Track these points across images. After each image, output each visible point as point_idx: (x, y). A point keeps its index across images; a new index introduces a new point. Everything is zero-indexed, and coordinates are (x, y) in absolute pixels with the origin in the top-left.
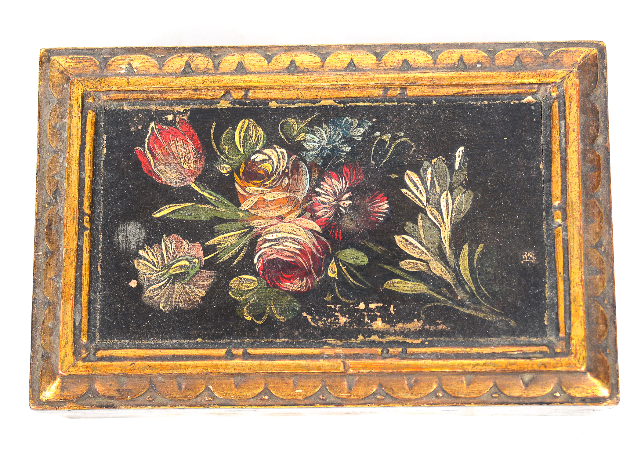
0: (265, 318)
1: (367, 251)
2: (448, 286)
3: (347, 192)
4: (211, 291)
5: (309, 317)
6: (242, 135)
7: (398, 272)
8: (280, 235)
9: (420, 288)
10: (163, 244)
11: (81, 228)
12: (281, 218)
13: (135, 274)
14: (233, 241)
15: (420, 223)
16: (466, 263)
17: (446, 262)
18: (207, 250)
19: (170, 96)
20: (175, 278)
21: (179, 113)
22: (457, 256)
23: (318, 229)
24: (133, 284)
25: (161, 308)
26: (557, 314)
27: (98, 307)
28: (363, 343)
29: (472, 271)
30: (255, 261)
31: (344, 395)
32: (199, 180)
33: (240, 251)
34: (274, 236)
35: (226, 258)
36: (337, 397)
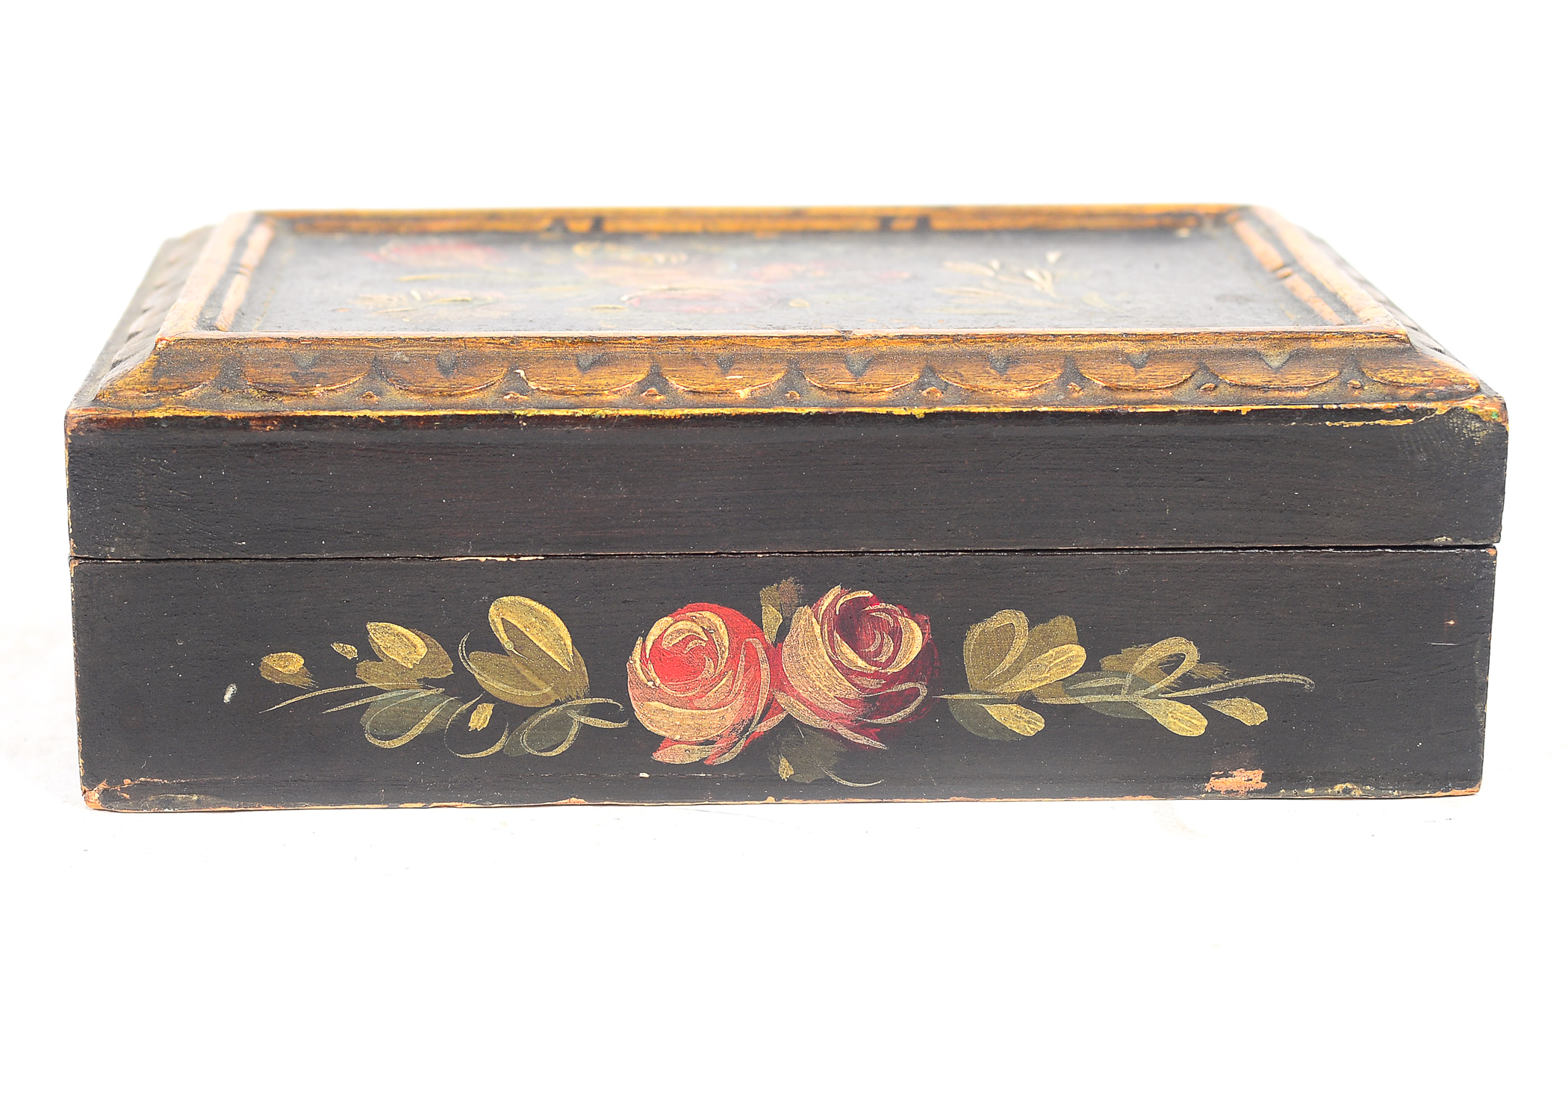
36: (828, 390)
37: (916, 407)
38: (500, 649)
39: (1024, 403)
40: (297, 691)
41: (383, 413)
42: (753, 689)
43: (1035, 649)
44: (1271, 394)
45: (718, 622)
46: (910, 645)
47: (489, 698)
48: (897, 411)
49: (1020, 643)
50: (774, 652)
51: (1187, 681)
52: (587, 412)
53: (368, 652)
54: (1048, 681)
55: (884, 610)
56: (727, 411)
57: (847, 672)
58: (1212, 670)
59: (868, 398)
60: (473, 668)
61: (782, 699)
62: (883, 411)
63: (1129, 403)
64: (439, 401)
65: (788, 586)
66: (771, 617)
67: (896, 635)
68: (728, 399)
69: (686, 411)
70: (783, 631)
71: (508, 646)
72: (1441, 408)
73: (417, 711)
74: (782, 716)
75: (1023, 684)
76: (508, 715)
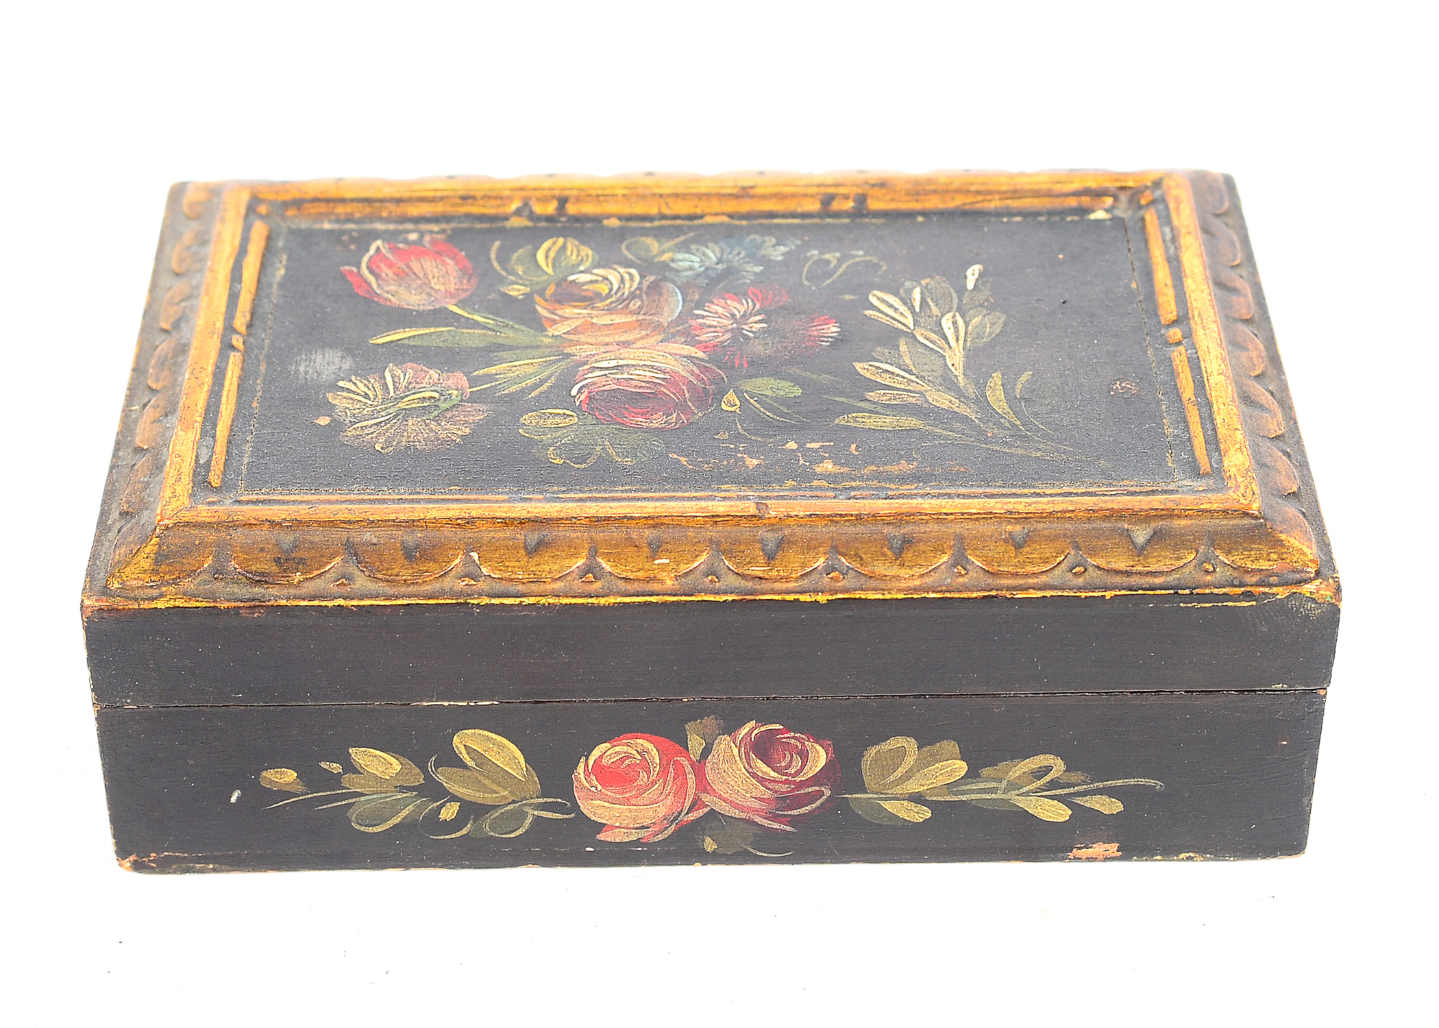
0: (591, 460)
1: (800, 381)
2: (965, 420)
3: (759, 314)
4: (479, 428)
5: (683, 460)
6: (552, 254)
7: (862, 404)
8: (622, 362)
9: (912, 422)
10: (388, 375)
11: (226, 347)
12: (626, 344)
13: (329, 409)
14: (531, 370)
15: (903, 348)
16: (1000, 393)
17: (961, 395)
18: (473, 382)
19: (414, 210)
20: (408, 413)
21: (431, 232)
22: (981, 386)
23: (700, 354)
24: (324, 421)
25: (378, 447)
26: (1192, 451)
27: (248, 449)
28: (793, 489)
29: (1011, 400)
30: (574, 392)
31: (757, 570)
32: (462, 304)
33: (542, 382)
34: (613, 363)
35: (513, 389)
36: (743, 576)
37: (820, 594)
38: (465, 767)
39: (916, 590)
40: (290, 795)
41: (355, 603)
42: (681, 790)
43: (922, 764)
44: (1134, 580)
45: (650, 746)
46: (815, 761)
47: (455, 798)
48: (803, 598)
49: (910, 760)
50: (699, 767)
51: (1054, 784)
52: (532, 600)
53: (350, 767)
54: (934, 785)
55: (793, 738)
56: (654, 599)
57: (761, 780)
58: (1076, 777)
59: (778, 586)
60: (441, 779)
61: (705, 798)
62: (791, 597)
63: (1008, 589)
64: (403, 589)
65: (710, 721)
66: (695, 743)
67: (804, 755)
68: (656, 587)
69: (619, 600)
70: (706, 752)
71: (471, 764)
72: (1282, 593)
73: (395, 808)
74: (706, 810)
75: (912, 787)
76: (471, 810)
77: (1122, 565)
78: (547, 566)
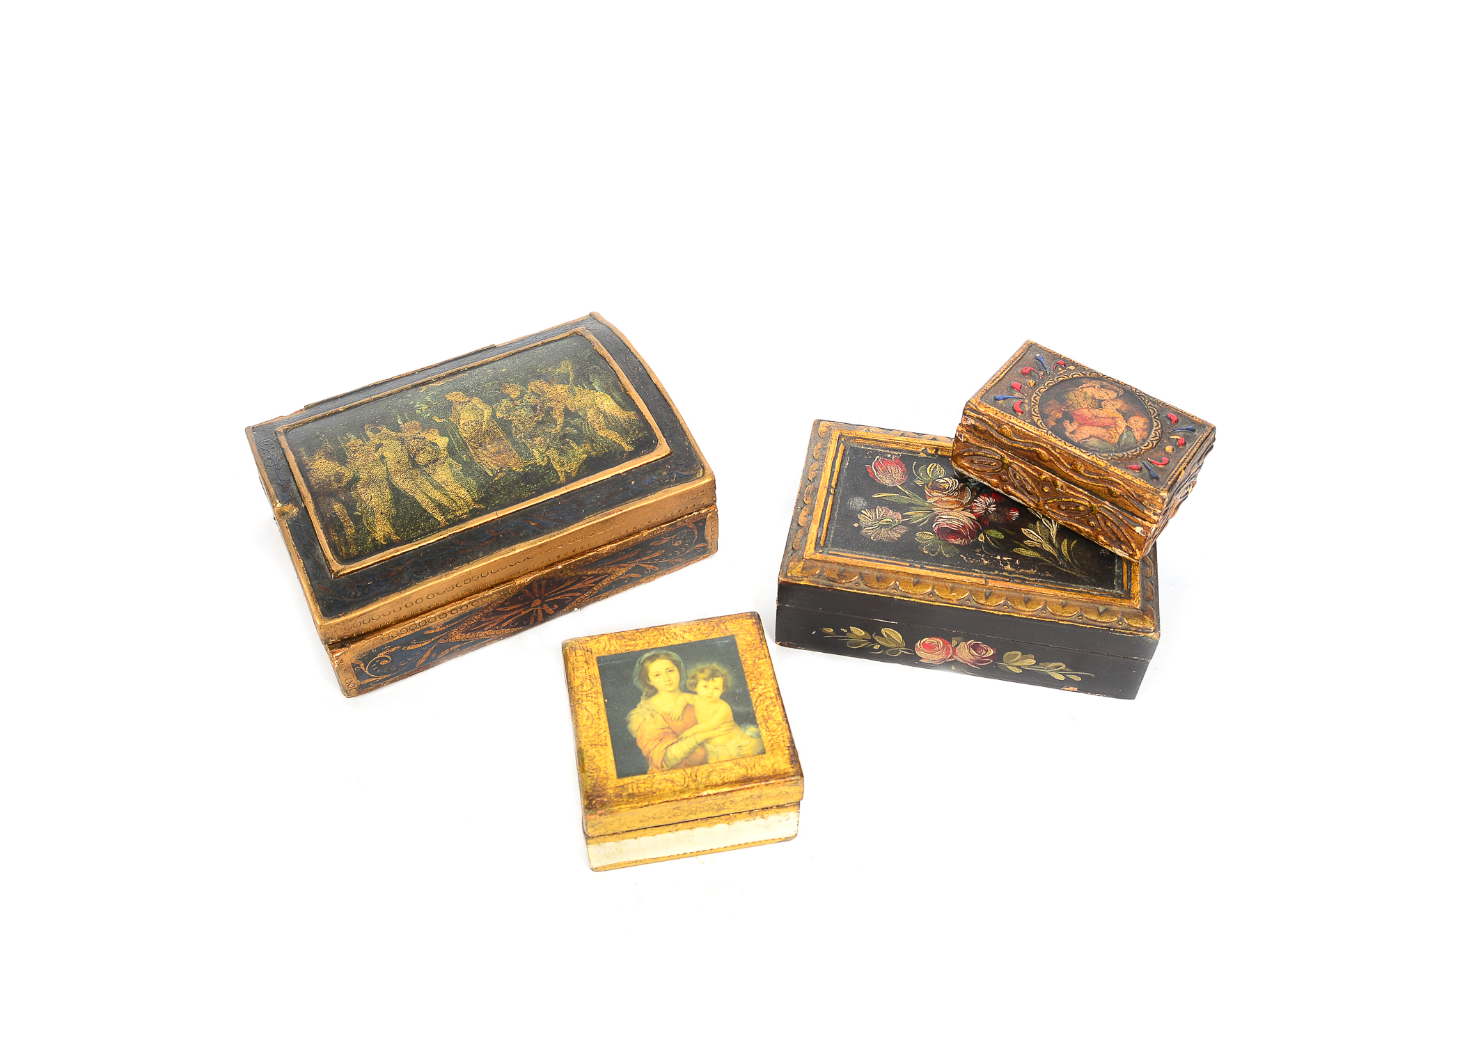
0: (937, 553)
1: (1004, 533)
2: (1054, 556)
3: (994, 504)
4: (903, 535)
5: (965, 558)
6: (932, 470)
7: (1022, 545)
8: (950, 517)
9: (1037, 555)
10: (877, 510)
11: (829, 493)
12: (952, 509)
13: (858, 521)
14: (921, 515)
15: (1038, 525)
16: (1066, 548)
17: (1053, 546)
18: (903, 517)
19: (890, 446)
20: (882, 526)
21: (895, 455)
22: (1060, 544)
23: (974, 518)
24: (856, 525)
25: (872, 538)
26: (1122, 580)
27: (832, 532)
28: (997, 575)
29: (1069, 552)
30: (934, 526)
31: (982, 602)
32: (902, 485)
33: (924, 520)
34: (947, 517)
35: (915, 522)
36: (978, 603)
37: (1000, 612)
38: (884, 637)
39: (1029, 616)
40: (830, 635)
41: (859, 592)
42: (947, 654)
43: (1021, 659)
44: (1097, 624)
45: (941, 641)
46: (990, 653)
47: (879, 644)
48: (995, 612)
49: (1018, 658)
50: (954, 649)
51: (1061, 670)
52: (913, 600)
53: (849, 631)
54: (1025, 664)
55: (984, 646)
56: (950, 605)
57: (972, 655)
58: (1069, 670)
59: (988, 607)
60: (876, 638)
61: (954, 656)
62: (991, 612)
63: (1058, 620)
64: (875, 590)
65: (960, 638)
66: (954, 642)
67: (987, 651)
68: (951, 602)
69: (939, 604)
70: (957, 645)
71: (886, 636)
72: (1142, 635)
73: (861, 643)
74: (954, 659)
75: (1018, 664)
76: (882, 647)
77: (1094, 618)
78: (919, 590)
